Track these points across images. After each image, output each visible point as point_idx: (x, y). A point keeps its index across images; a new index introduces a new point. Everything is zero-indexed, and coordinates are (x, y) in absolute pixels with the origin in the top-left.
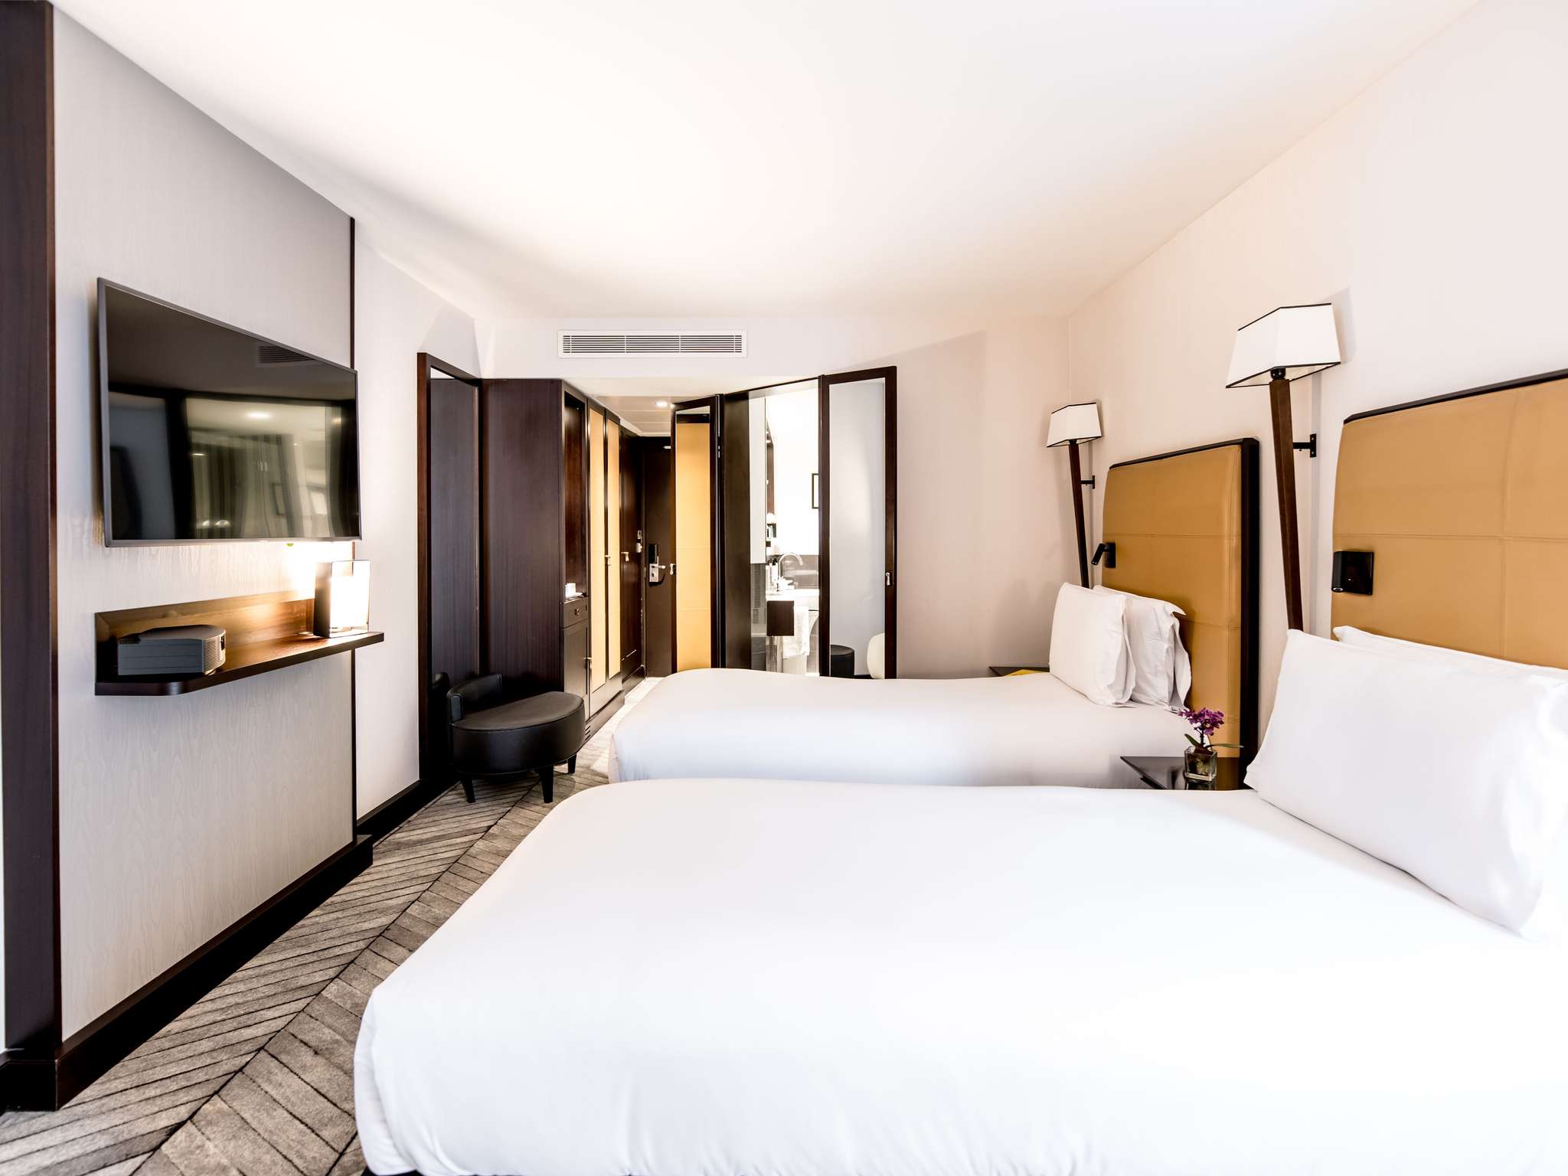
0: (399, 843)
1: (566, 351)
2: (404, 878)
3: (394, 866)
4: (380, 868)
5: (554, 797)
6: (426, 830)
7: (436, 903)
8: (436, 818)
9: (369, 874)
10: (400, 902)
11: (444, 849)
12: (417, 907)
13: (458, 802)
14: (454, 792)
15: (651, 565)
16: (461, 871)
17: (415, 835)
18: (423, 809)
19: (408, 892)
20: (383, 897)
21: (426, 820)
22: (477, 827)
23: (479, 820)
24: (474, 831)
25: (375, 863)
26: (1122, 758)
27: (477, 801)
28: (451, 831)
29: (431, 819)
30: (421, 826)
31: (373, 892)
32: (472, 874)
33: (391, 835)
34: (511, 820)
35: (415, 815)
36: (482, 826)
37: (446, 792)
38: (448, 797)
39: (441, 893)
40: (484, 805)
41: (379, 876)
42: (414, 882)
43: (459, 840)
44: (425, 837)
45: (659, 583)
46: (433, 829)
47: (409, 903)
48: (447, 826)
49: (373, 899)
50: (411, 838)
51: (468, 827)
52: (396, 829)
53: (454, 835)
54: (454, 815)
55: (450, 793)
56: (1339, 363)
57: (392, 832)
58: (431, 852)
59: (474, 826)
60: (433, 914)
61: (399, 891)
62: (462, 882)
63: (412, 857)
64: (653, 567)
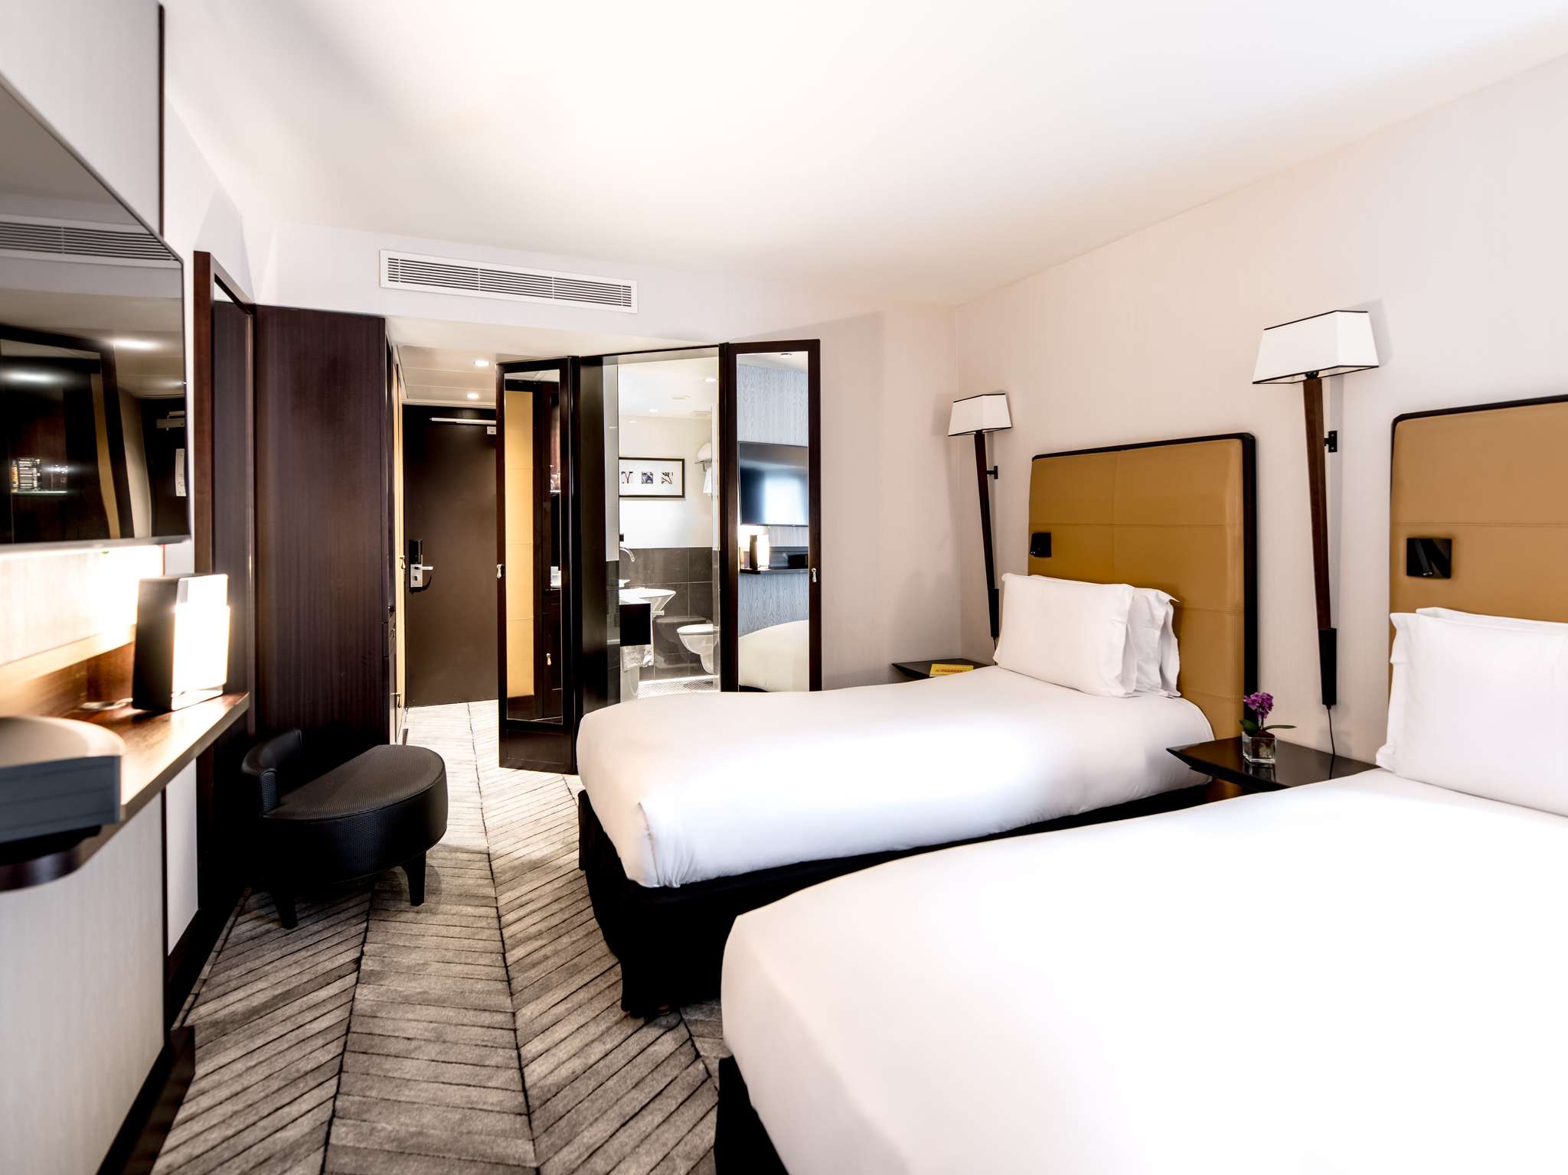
0: (215, 1024)
1: (393, 278)
2: (275, 1084)
3: (239, 1067)
4: (216, 1077)
5: (426, 897)
6: (249, 990)
7: (374, 1114)
8: (250, 965)
9: (203, 1093)
10: (306, 1129)
11: (309, 1016)
12: (344, 1129)
13: (268, 931)
14: (247, 917)
15: (412, 566)
16: (372, 1047)
17: (237, 1002)
18: (213, 955)
19: (305, 1107)
20: (265, 1129)
21: (235, 972)
22: (337, 964)
23: (330, 953)
24: (336, 973)
25: (200, 1070)
26: (1168, 750)
27: (301, 924)
28: (294, 982)
29: (242, 969)
30: (233, 984)
31: (238, 1124)
32: (394, 1046)
33: (189, 1011)
34: (383, 942)
35: (207, 969)
36: (342, 961)
37: (232, 919)
38: (244, 928)
39: (368, 1094)
40: (316, 928)
41: (224, 1093)
42: (302, 1086)
43: (323, 994)
44: (257, 1001)
45: (424, 588)
46: (261, 985)
47: (325, 1127)
48: (282, 975)
49: (249, 1137)
50: (232, 1008)
51: (320, 969)
52: (190, 999)
53: (309, 987)
54: (278, 953)
55: (240, 919)
56: (1377, 367)
57: (186, 1006)
58: (289, 1026)
59: (329, 966)
60: (382, 1134)
61: (286, 1110)
62: (388, 1064)
63: (259, 1042)
64: (417, 568)
